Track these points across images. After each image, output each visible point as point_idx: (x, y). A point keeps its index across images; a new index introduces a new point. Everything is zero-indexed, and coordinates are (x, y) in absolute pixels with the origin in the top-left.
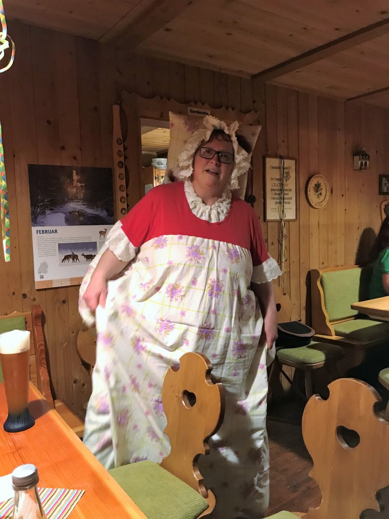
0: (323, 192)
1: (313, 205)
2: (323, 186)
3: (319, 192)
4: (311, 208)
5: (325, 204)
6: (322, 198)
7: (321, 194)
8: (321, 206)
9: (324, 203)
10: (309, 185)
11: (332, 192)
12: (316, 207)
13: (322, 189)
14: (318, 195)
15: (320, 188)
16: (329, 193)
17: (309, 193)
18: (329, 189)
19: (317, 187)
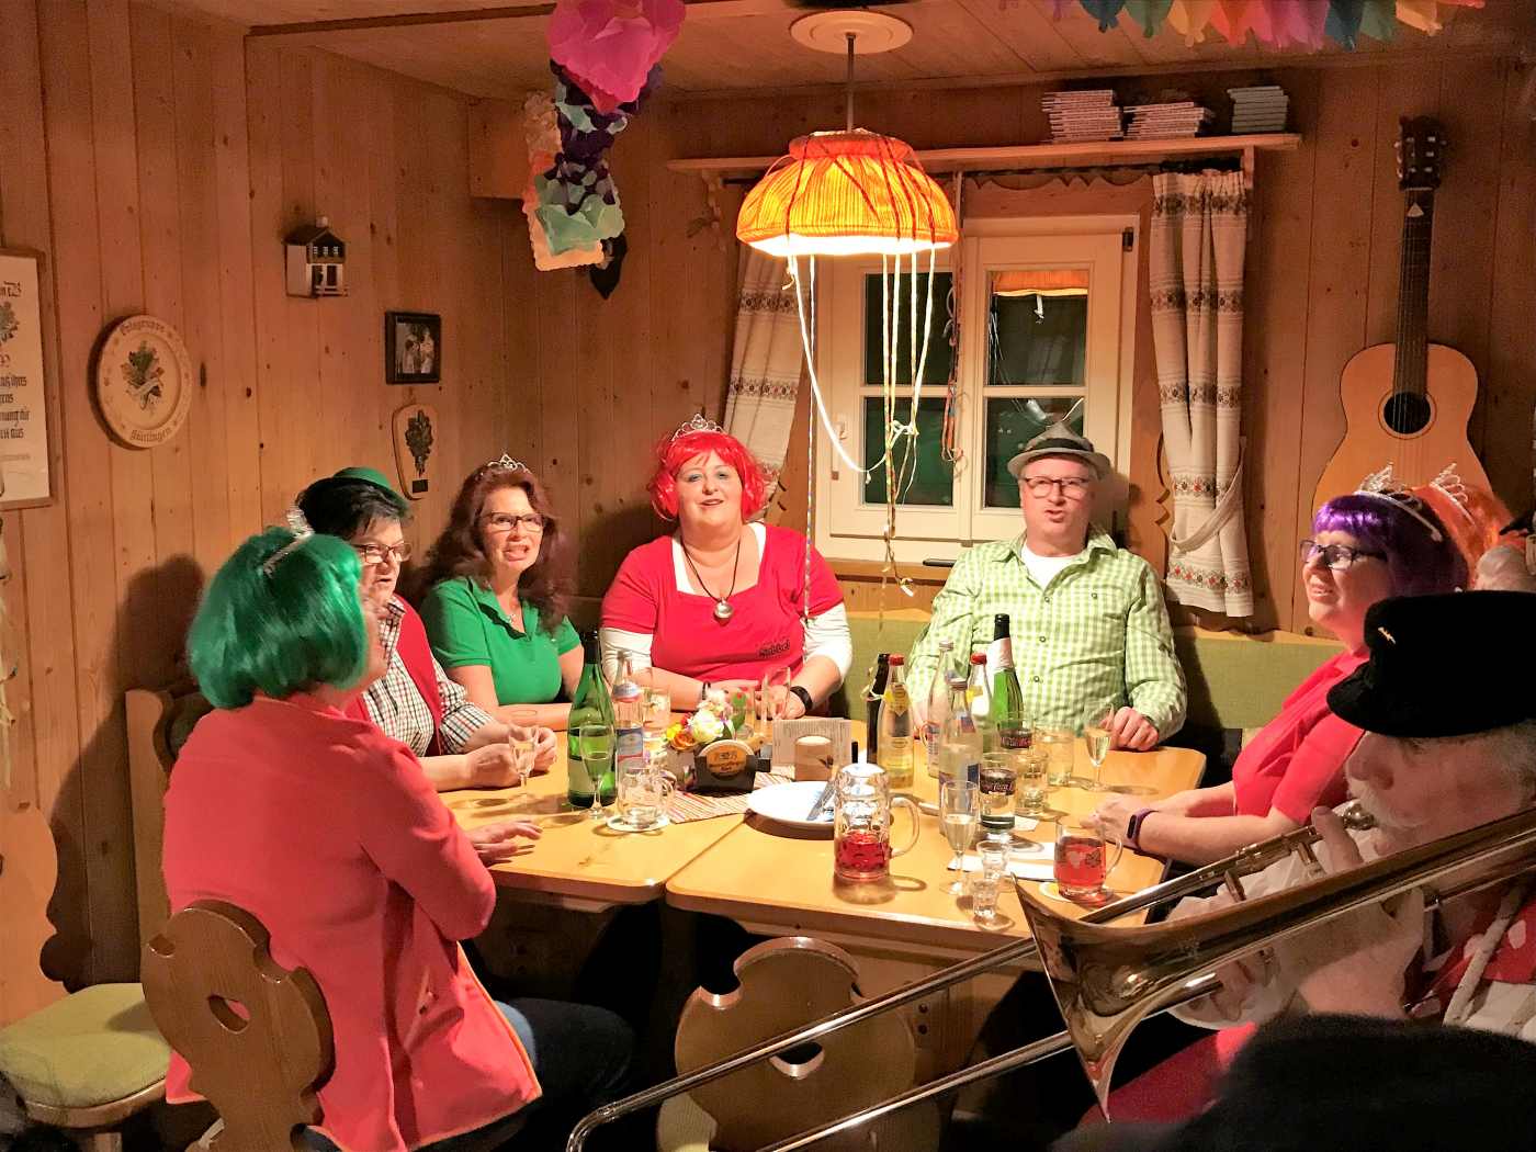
0: (168, 383)
1: (126, 437)
2: (163, 360)
3: (149, 385)
4: (116, 448)
5: (175, 430)
6: (162, 406)
7: (156, 391)
8: (160, 437)
9: (173, 429)
10: (105, 361)
11: (203, 382)
12: (135, 443)
13: (160, 371)
14: (146, 398)
15: (152, 369)
16: (189, 387)
17: (103, 391)
18: (190, 370)
19: (141, 365)
